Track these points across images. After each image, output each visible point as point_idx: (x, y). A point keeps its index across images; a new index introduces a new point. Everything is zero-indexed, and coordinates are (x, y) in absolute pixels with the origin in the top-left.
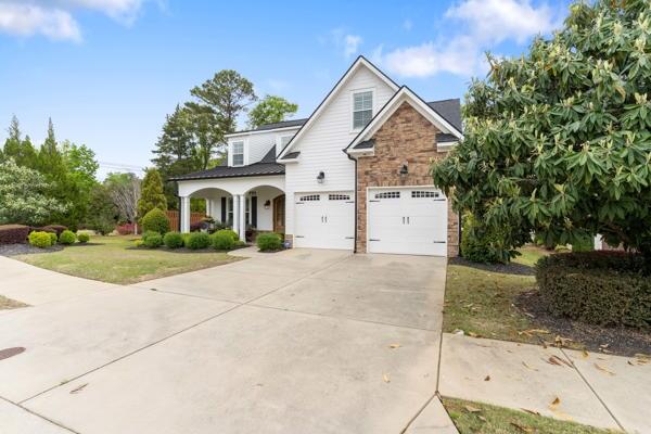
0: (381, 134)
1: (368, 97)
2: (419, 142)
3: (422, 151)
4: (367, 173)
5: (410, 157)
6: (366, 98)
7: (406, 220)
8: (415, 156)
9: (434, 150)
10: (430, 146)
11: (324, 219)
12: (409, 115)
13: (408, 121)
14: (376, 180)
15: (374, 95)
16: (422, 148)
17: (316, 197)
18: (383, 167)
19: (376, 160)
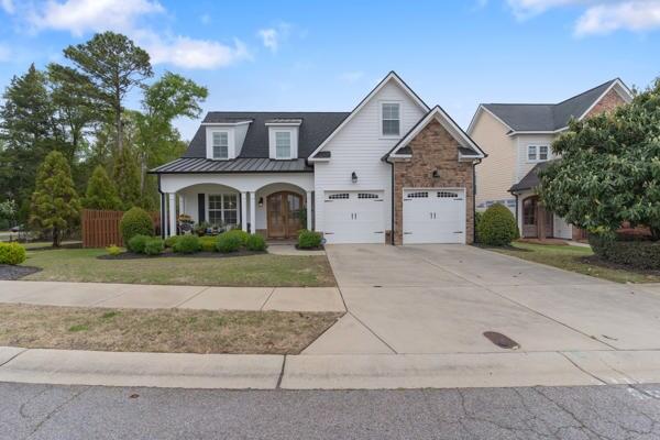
0: (416, 143)
1: (396, 108)
2: (444, 153)
3: (448, 160)
4: (403, 176)
5: (437, 164)
6: (393, 109)
7: (433, 215)
8: (441, 163)
9: (456, 159)
10: (453, 157)
11: (354, 216)
12: (437, 130)
13: (436, 134)
14: (411, 182)
15: (401, 108)
16: (446, 157)
17: (345, 195)
18: (417, 171)
19: (410, 165)
